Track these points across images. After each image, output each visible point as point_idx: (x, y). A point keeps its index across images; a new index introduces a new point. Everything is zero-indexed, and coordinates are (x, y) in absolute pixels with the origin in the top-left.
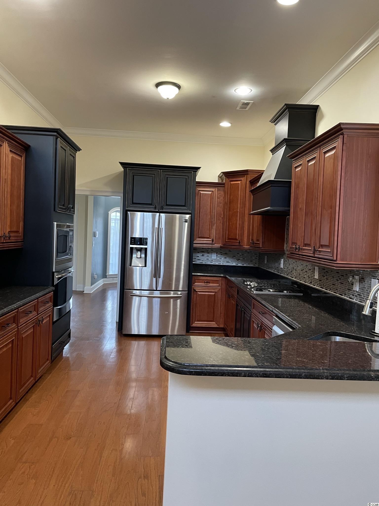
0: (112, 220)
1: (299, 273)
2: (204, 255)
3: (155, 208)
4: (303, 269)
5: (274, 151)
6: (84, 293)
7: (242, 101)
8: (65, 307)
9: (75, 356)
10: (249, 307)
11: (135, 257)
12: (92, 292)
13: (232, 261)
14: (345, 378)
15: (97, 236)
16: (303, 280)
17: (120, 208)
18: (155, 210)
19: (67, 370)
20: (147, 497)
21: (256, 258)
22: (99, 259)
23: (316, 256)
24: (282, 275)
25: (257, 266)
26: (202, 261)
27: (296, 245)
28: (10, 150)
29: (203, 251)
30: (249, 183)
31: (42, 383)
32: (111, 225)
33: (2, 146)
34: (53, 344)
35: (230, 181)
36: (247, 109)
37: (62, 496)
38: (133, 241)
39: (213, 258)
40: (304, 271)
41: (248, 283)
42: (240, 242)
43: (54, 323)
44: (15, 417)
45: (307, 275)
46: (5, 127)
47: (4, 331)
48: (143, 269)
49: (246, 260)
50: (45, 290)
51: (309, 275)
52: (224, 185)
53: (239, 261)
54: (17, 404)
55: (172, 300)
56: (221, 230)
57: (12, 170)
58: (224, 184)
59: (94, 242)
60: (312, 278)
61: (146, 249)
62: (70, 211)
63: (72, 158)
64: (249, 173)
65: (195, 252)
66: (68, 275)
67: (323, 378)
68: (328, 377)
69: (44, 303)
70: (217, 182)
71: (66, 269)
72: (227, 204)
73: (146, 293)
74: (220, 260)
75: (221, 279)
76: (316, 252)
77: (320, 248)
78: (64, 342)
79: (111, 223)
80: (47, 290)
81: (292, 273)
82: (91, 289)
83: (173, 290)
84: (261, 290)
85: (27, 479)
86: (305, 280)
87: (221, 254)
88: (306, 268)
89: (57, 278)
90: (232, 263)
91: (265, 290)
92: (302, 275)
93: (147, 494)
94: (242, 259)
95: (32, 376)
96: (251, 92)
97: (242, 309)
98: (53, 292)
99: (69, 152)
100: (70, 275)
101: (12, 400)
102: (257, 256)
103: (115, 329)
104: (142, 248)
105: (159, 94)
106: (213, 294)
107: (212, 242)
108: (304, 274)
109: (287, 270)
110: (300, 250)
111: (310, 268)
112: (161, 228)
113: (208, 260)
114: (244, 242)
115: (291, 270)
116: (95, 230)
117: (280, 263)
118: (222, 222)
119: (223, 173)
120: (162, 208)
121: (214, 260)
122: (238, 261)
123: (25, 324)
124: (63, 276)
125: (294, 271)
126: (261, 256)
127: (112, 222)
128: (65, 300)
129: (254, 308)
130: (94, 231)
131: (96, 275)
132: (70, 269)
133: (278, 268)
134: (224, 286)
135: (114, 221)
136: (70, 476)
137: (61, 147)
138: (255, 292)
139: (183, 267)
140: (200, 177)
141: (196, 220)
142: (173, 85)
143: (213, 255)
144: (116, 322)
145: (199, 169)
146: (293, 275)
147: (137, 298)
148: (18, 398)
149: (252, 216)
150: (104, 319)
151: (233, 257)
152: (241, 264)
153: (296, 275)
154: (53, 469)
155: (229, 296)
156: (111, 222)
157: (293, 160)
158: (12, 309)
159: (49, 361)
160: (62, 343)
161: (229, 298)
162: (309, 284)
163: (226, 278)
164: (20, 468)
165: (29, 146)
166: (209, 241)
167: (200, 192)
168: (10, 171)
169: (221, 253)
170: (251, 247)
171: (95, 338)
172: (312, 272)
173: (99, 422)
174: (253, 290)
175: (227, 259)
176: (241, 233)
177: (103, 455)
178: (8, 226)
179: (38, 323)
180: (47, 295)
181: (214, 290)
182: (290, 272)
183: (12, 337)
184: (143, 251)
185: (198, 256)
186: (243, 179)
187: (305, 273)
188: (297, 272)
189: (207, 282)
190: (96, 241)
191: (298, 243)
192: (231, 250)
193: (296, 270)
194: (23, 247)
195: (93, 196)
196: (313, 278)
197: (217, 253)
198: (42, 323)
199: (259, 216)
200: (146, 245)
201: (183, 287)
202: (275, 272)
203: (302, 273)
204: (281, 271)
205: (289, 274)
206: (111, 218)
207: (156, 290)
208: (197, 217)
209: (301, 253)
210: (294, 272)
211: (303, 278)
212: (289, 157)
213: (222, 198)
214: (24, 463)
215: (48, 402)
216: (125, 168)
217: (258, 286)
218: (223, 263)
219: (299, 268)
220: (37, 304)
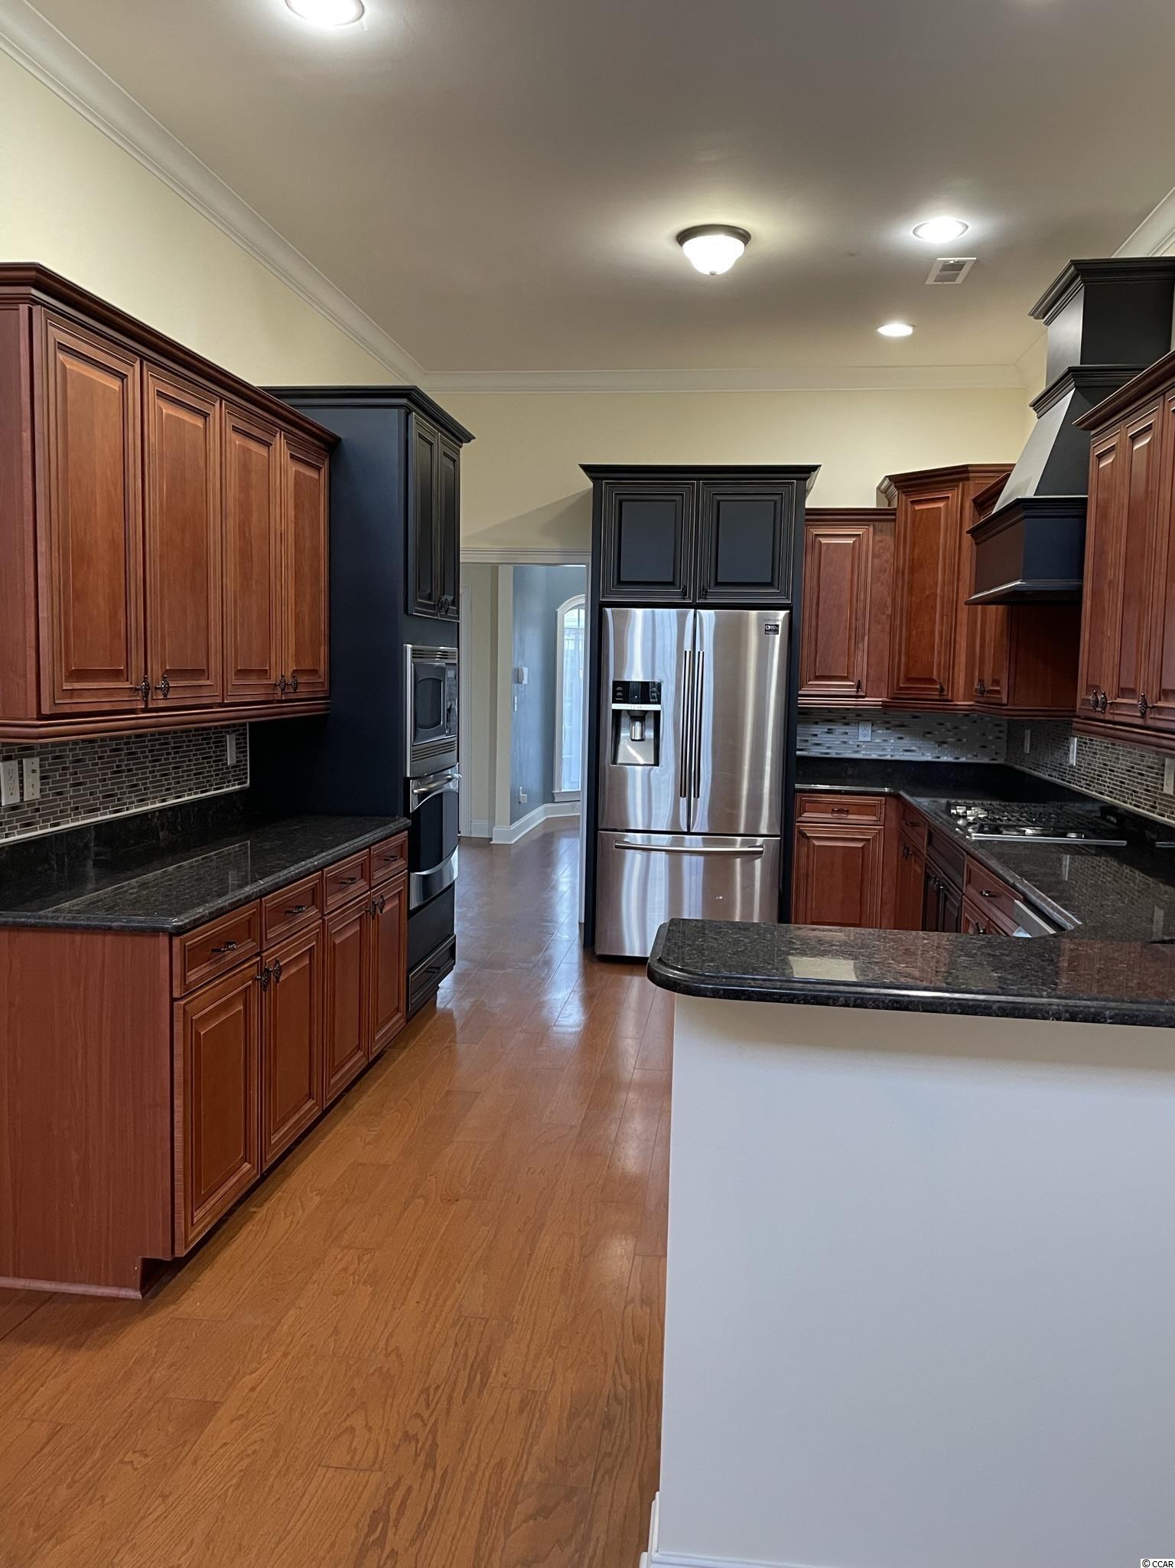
0: (567, 632)
1: (1122, 778)
2: (835, 729)
3: (684, 594)
4: (1133, 768)
5: (1041, 404)
6: (491, 843)
7: (939, 259)
8: (440, 872)
9: (467, 1009)
10: (958, 880)
11: (625, 737)
12: (513, 842)
13: (922, 746)
14: (1105, 1018)
15: (525, 682)
16: (1133, 800)
17: (584, 595)
18: (684, 599)
19: (449, 1040)
20: (646, 1346)
21: (998, 738)
22: (532, 749)
23: (1150, 722)
24: (1075, 786)
25: (1001, 761)
26: (828, 748)
27: (1095, 694)
28: (291, 454)
29: (831, 718)
30: (970, 505)
31: (385, 1070)
32: (566, 648)
33: (271, 445)
34: (409, 971)
35: (912, 502)
36: (959, 280)
37: (437, 1325)
38: (620, 691)
39: (860, 740)
40: (1134, 772)
41: (960, 810)
42: (942, 690)
43: (411, 914)
44: (320, 1146)
45: (1143, 784)
46: (275, 393)
47: (290, 922)
48: (652, 772)
49: (964, 744)
50: (385, 825)
51: (1148, 786)
52: (895, 514)
53: (946, 749)
54: (325, 1112)
55: (738, 860)
56: (887, 653)
57: (296, 506)
58: (892, 512)
59: (516, 698)
60: (1156, 793)
61: (657, 714)
62: (447, 611)
63: (450, 465)
64: (971, 475)
65: (808, 722)
66: (446, 787)
67: (1046, 1015)
68: (1062, 1014)
69: (385, 860)
70: (874, 506)
71: (439, 772)
72: (903, 574)
73: (664, 840)
74: (884, 744)
75: (884, 802)
76: (1151, 713)
77: (1160, 700)
78: (439, 968)
79: (566, 642)
80: (391, 825)
81: (1103, 781)
82: (514, 830)
83: (742, 831)
84: (996, 830)
85: (354, 1283)
86: (1136, 801)
87: (888, 725)
88: (1139, 765)
89: (416, 794)
90: (923, 754)
91: (1008, 830)
92: (1128, 784)
93: (647, 1339)
94: (953, 740)
95: (359, 1048)
96: (964, 232)
97: (939, 886)
98: (407, 832)
99: (442, 448)
100: (451, 786)
101: (314, 1101)
102: (1000, 732)
103: (577, 938)
104: (646, 712)
105: (686, 261)
106: (860, 845)
107: (857, 691)
108: (1134, 781)
109: (1087, 772)
110: (1106, 707)
111: (1152, 762)
112: (699, 652)
113: (845, 745)
114: (956, 686)
115: (1099, 771)
116: (520, 664)
117: (1069, 751)
118: (887, 629)
119: (891, 478)
120: (704, 593)
121: (864, 746)
122: (939, 746)
123: (339, 911)
124: (430, 788)
125: (1107, 773)
126: (1013, 732)
127: (568, 640)
128: (439, 856)
129: (969, 882)
130: (516, 666)
131: (523, 793)
132: (449, 771)
133: (1062, 768)
134: (893, 824)
135: (572, 637)
136: (457, 1283)
137: (420, 436)
138: (975, 836)
139: (768, 769)
140: (820, 496)
141: (806, 626)
142: (727, 235)
143: (860, 730)
144: (580, 923)
145: (814, 471)
146: (1104, 786)
147: (639, 856)
148: (328, 1097)
149: (980, 607)
150: (547, 914)
151: (926, 734)
152: (951, 756)
153: (1114, 784)
154: (414, 1267)
155: (908, 852)
156: (566, 637)
157: (1093, 433)
158: (309, 868)
159: (399, 1015)
160: (433, 970)
161: (906, 859)
162: (1148, 810)
163: (898, 797)
164: (336, 1258)
165: (338, 440)
166: (846, 687)
167: (820, 539)
168: (291, 512)
169: (887, 722)
170: (977, 702)
171: (520, 964)
172: (1157, 774)
173: (530, 1168)
174: (970, 830)
175: (907, 742)
176: (945, 663)
177: (538, 1246)
178: (292, 656)
179: (370, 911)
180: (393, 838)
181: (863, 834)
182: (1095, 778)
183: (309, 941)
184: (650, 722)
185: (816, 733)
186: (954, 495)
187: (1137, 778)
188: (1114, 776)
189: (839, 811)
190: (523, 695)
191: (1102, 686)
192: (918, 714)
193: (1113, 771)
194: (329, 712)
195: (511, 567)
196: (1160, 794)
197: (872, 725)
198: (381, 912)
199: (1001, 607)
200: (659, 702)
201: (770, 826)
202: (1053, 778)
203: (1130, 780)
204: (1072, 775)
205: (1093, 782)
206: (565, 626)
207: (689, 833)
208: (810, 616)
209: (1108, 717)
210: (1106, 777)
211: (1132, 795)
212: (1082, 426)
213: (888, 556)
214: (346, 1248)
215: (401, 1116)
216: (597, 481)
217: (986, 819)
218: (892, 753)
219: (1121, 764)
220: (367, 861)
